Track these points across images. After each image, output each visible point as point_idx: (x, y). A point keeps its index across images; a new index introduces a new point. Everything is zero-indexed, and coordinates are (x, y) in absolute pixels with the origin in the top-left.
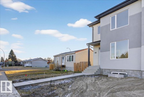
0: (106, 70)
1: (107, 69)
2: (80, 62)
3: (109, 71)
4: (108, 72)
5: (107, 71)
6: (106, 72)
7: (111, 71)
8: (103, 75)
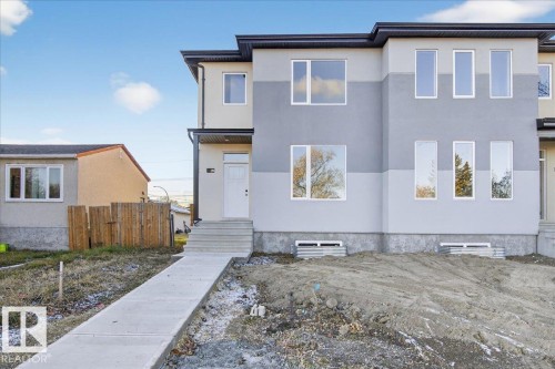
0: (276, 236)
1: (279, 233)
2: (114, 205)
3: (286, 239)
4: (282, 242)
5: (281, 238)
6: (274, 244)
7: (292, 237)
8: (265, 255)
